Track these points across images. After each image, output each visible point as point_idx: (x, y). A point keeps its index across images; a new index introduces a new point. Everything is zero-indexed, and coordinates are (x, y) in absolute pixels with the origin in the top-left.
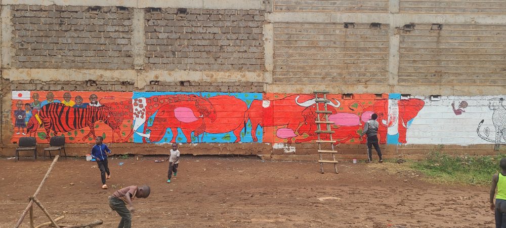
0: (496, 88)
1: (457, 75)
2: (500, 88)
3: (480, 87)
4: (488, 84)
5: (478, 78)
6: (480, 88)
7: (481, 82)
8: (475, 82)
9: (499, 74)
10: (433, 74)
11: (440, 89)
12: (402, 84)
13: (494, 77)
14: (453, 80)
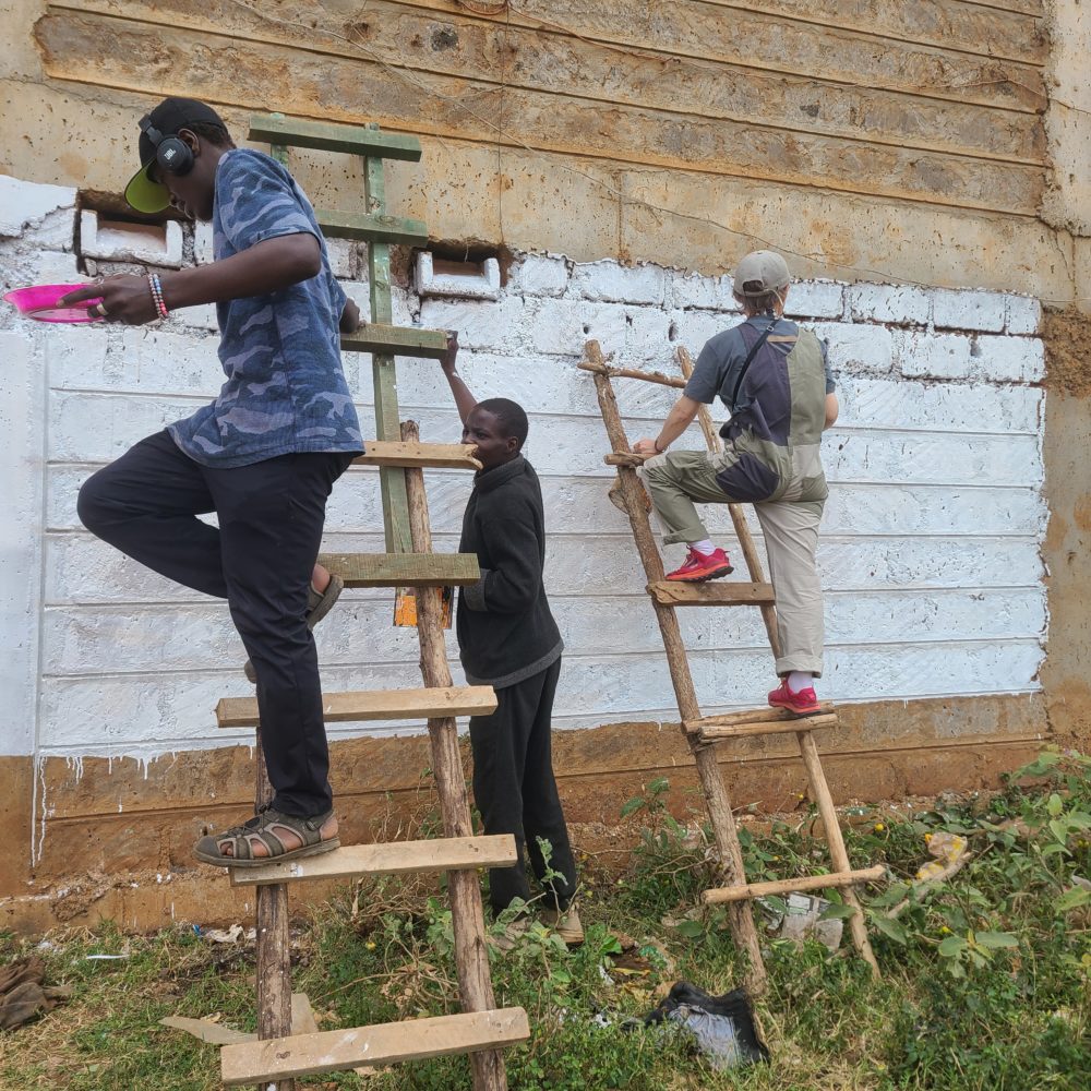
0: (947, 224)
1: (649, 71)
2: (973, 232)
3: (835, 203)
5: (818, 124)
6: (834, 212)
7: (839, 163)
9: (968, 117)
10: (428, 29)
11: (505, 184)
12: (89, 72)
14: (616, 108)
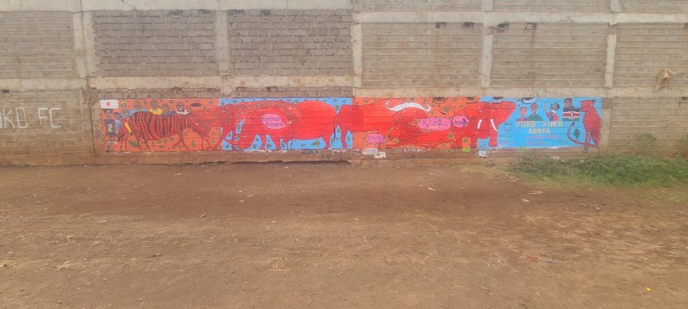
1: (551, 77)
2: (592, 90)
3: (573, 88)
4: (580, 85)
5: (571, 79)
7: (574, 84)
8: (568, 84)
9: (593, 76)
10: (525, 76)
11: (533, 91)
12: (494, 86)
13: (588, 79)
14: (546, 81)
